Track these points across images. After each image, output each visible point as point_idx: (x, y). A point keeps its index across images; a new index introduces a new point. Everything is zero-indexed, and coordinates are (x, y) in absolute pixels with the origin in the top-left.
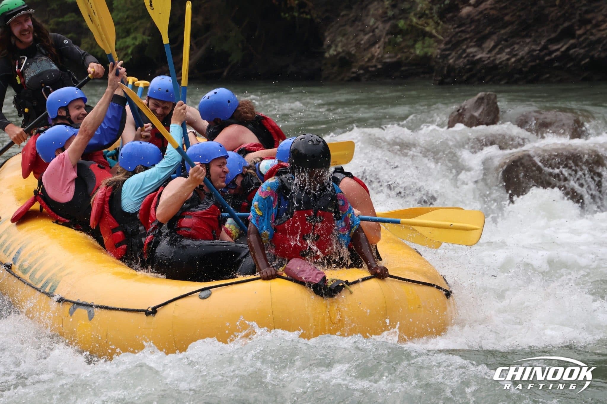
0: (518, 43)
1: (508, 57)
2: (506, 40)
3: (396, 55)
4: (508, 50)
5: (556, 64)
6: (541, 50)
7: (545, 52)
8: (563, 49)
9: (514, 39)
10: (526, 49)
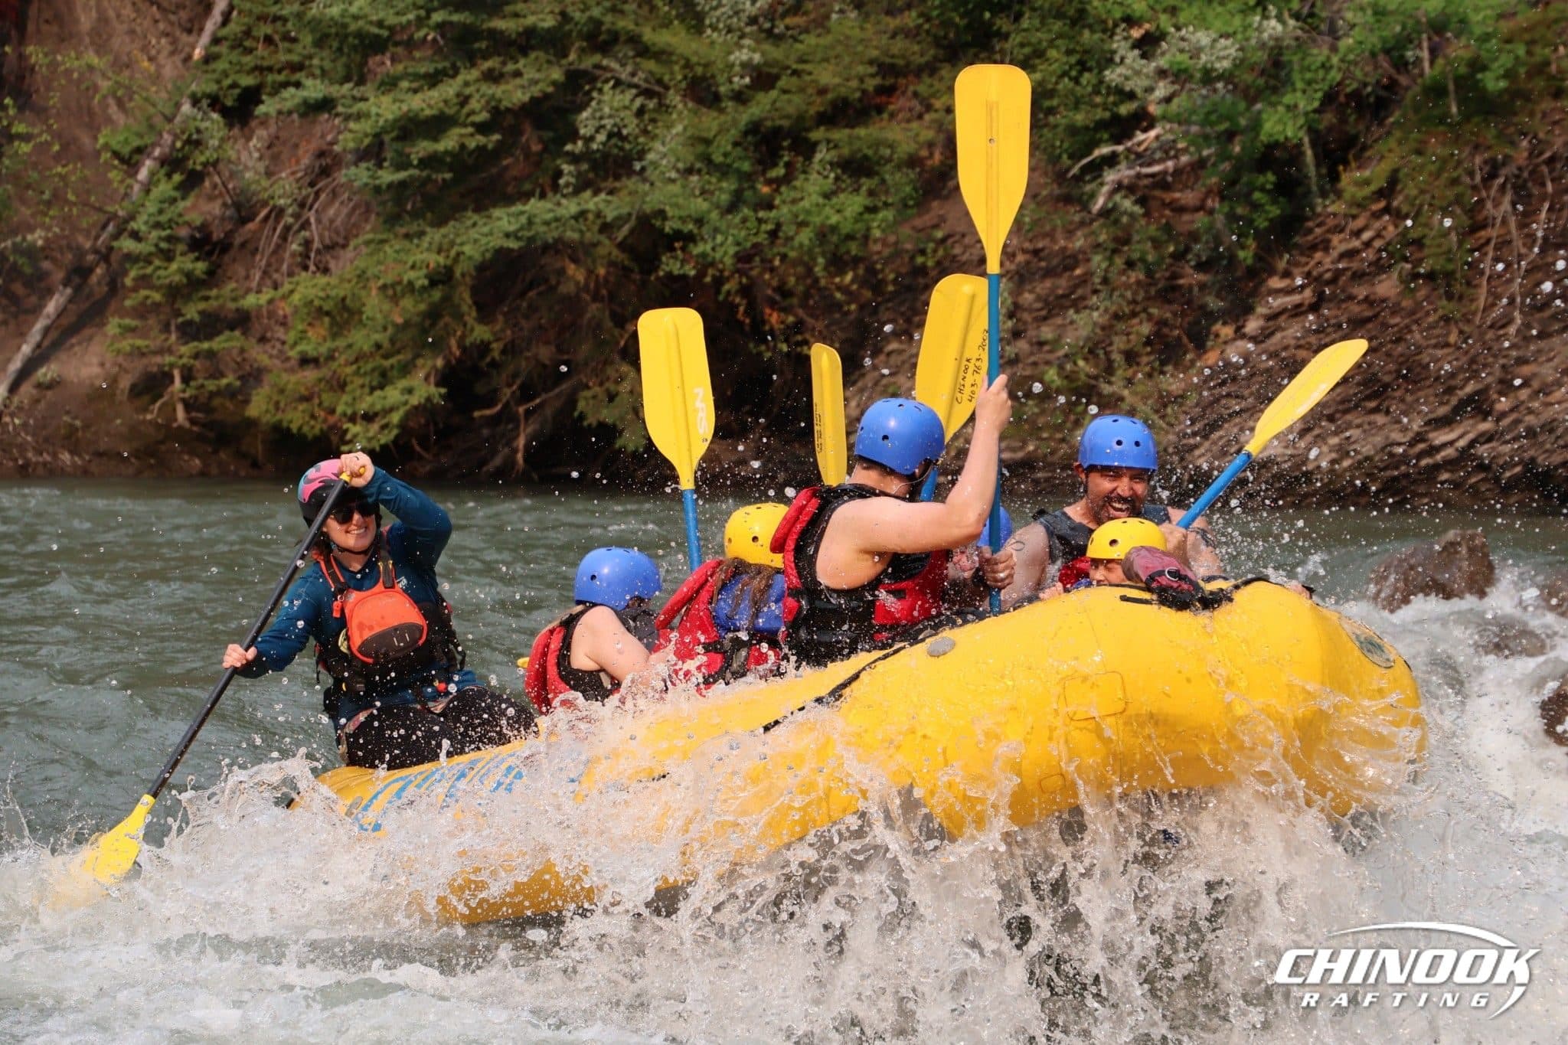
0: (1358, 426)
1: (1334, 455)
2: (1331, 419)
3: (1025, 443)
4: (1334, 441)
5: (1445, 476)
6: (1412, 444)
7: (1421, 446)
8: (1462, 443)
9: (1349, 417)
10: (1379, 440)
